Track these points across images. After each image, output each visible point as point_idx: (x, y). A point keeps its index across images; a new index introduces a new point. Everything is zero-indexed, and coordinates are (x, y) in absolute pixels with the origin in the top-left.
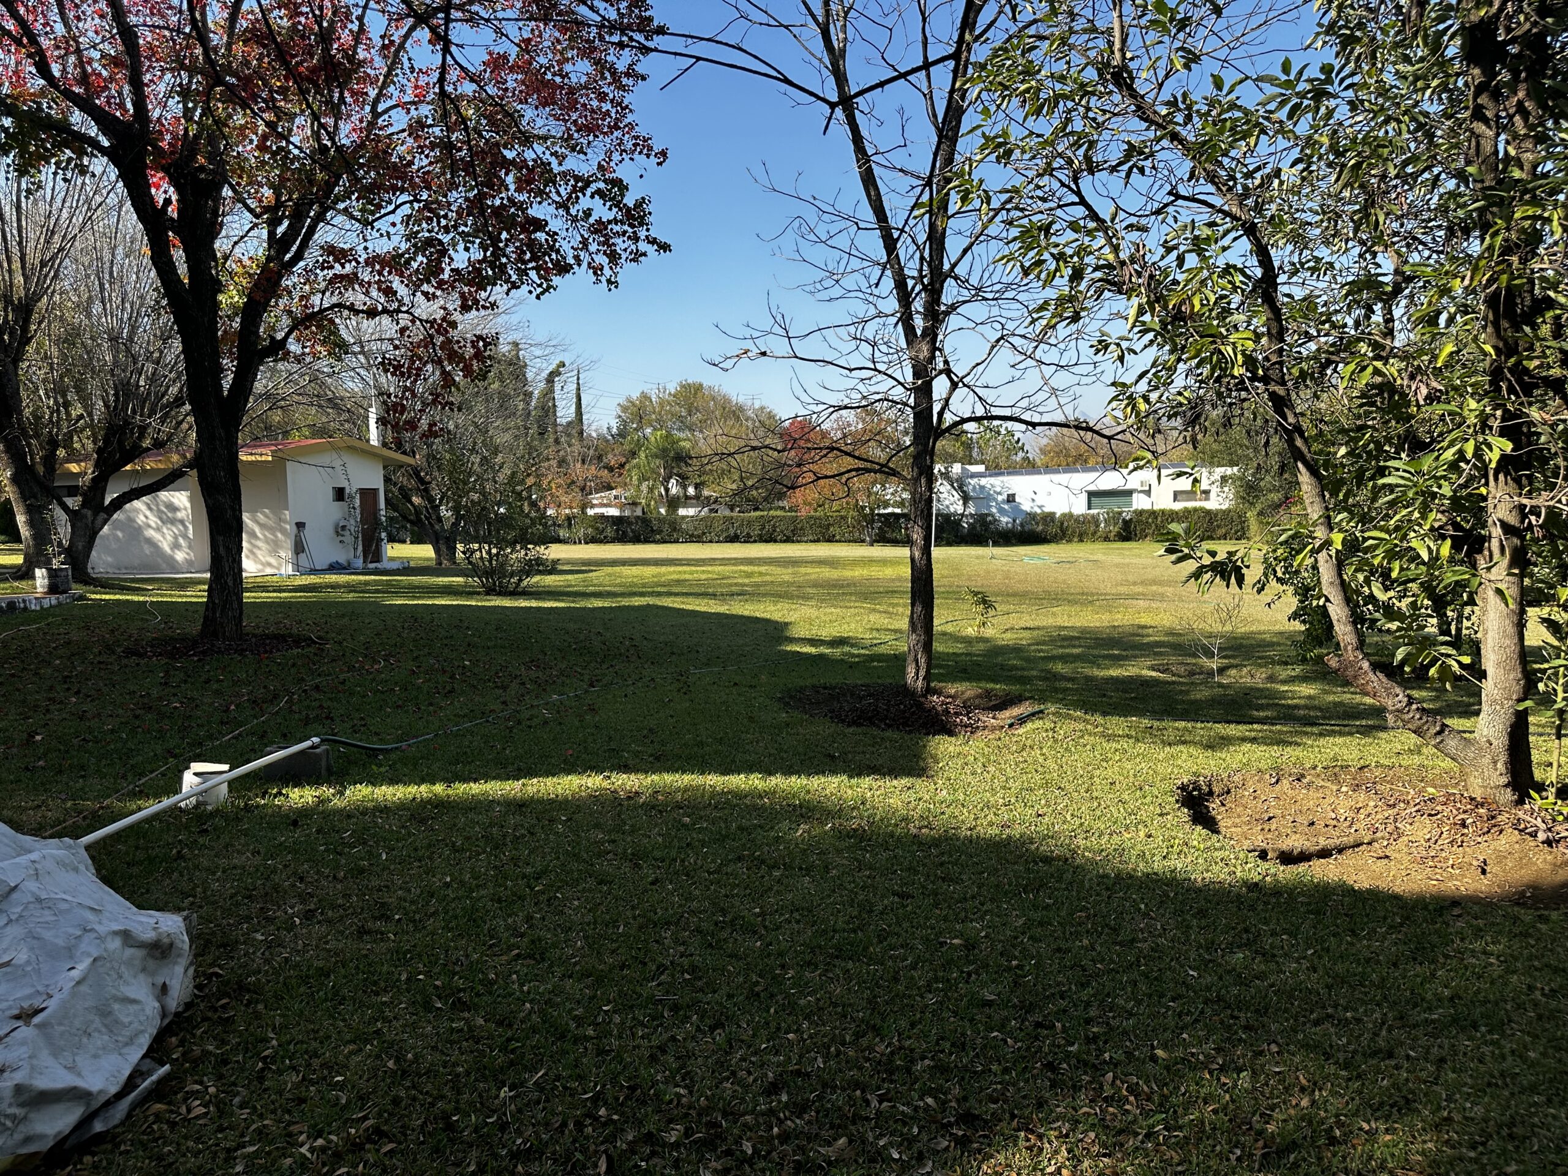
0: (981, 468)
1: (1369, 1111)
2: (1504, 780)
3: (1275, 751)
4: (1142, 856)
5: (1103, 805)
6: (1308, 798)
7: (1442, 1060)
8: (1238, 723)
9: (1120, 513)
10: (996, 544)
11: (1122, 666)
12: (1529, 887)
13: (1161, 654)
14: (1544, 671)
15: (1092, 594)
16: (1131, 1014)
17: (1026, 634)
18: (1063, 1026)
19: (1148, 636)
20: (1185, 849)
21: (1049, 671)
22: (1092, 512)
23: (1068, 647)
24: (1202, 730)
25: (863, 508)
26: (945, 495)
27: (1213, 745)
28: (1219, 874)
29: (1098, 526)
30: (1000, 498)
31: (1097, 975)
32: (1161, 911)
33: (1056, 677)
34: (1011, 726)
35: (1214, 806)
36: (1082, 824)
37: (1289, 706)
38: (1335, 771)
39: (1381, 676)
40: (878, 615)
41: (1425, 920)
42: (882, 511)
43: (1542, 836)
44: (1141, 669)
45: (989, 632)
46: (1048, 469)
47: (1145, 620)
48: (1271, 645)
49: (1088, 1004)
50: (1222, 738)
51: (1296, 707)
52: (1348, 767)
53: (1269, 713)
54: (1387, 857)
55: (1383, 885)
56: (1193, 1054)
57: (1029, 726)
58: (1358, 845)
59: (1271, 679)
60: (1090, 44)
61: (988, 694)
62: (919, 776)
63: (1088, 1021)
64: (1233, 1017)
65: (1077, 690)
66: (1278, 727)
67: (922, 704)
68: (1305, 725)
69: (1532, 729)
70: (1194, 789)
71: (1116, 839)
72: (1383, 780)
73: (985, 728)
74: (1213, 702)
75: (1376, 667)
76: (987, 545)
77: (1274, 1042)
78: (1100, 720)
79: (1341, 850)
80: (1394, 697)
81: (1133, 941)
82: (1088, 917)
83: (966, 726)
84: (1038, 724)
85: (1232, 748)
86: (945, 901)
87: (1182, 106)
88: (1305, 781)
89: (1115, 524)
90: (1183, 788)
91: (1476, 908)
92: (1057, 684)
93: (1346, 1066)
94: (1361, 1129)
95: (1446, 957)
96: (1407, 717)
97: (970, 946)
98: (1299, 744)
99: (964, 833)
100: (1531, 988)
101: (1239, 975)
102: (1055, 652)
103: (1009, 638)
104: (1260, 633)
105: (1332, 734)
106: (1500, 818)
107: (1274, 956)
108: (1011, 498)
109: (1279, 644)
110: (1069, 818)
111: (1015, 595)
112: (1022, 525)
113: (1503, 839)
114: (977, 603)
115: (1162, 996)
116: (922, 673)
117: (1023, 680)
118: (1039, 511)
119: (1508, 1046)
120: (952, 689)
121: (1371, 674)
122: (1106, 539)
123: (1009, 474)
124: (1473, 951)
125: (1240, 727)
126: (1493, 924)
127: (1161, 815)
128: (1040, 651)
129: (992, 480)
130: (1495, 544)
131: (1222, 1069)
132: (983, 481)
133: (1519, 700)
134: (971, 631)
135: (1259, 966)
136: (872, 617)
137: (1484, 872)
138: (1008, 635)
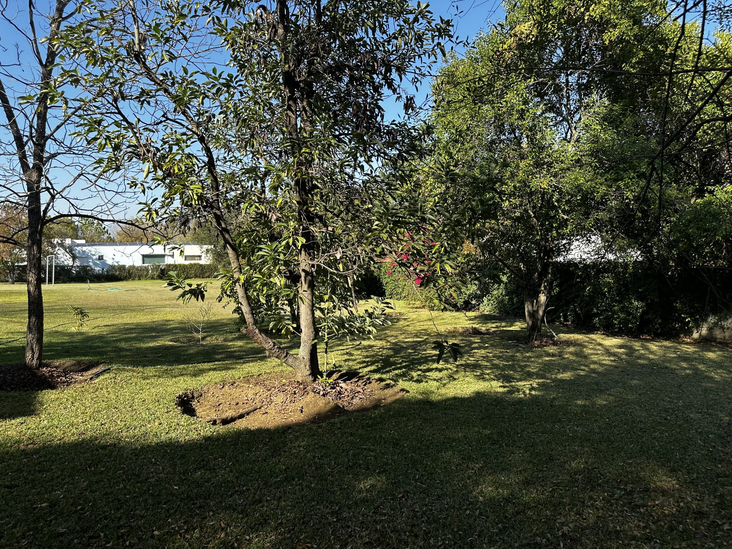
0: (83, 242)
1: (250, 530)
2: (309, 372)
3: (224, 373)
4: (156, 435)
5: (138, 412)
6: (236, 392)
7: (280, 498)
8: (208, 362)
9: (159, 266)
10: (92, 281)
11: (155, 341)
12: (317, 414)
13: (176, 333)
14: (321, 328)
15: (143, 306)
16: (143, 517)
17: (106, 329)
18: (105, 534)
19: (170, 325)
20: (177, 427)
21: (117, 347)
22: (145, 265)
23: (129, 334)
24: (191, 367)
25: (7, 262)
26: (61, 255)
27: (195, 374)
28: (194, 436)
29: (148, 272)
30: (94, 257)
31: (127, 502)
32: (163, 460)
33: (121, 350)
34: (91, 379)
35: (194, 403)
36: (125, 425)
37: (232, 352)
38: (247, 379)
39: (263, 335)
40: (13, 324)
41: (278, 438)
42: (21, 264)
43: (321, 393)
44: (166, 342)
45: (84, 329)
46: (121, 243)
47: (169, 317)
48: (226, 325)
49: (120, 519)
50: (200, 370)
51: (235, 351)
52: (253, 376)
53: (223, 356)
54: (266, 413)
55: (263, 426)
56: (173, 528)
57: (101, 377)
58: (255, 410)
59: (225, 340)
60: (123, 38)
61: (79, 363)
62: (30, 415)
63: (119, 528)
64: (193, 504)
65: (131, 355)
66: (226, 362)
67: (36, 373)
68: (238, 359)
69: (318, 351)
70: (185, 397)
71: (143, 428)
72: (267, 379)
73: (75, 382)
74: (198, 353)
75: (261, 331)
76: (87, 283)
77: (211, 510)
78: (141, 369)
79: (248, 414)
80: (268, 344)
81: (147, 478)
82: (124, 473)
83: (64, 382)
84: (107, 376)
85: (204, 375)
86: (39, 483)
87: (170, 78)
88: (235, 385)
89: (157, 271)
90: (180, 397)
91: (297, 428)
92: (121, 354)
93: (242, 512)
94: (246, 540)
95: (285, 452)
96: (273, 351)
97: (53, 505)
98: (233, 368)
99: (56, 442)
100: (314, 457)
101: (198, 483)
102: (121, 337)
103: (95, 332)
104: (222, 320)
105: (248, 362)
106: (308, 388)
107: (215, 469)
108: (101, 258)
109: (229, 324)
110: (119, 422)
111: (101, 309)
112: (107, 271)
113: (309, 397)
114: (77, 314)
115: (160, 503)
116: (36, 356)
117: (101, 354)
118: (116, 264)
119: (305, 484)
120: (57, 363)
121: (259, 335)
122: (153, 278)
123: (99, 245)
124: (295, 447)
125: (209, 364)
126: (303, 433)
127: (167, 412)
128: (114, 337)
129: (90, 248)
130: (303, 278)
131: (187, 531)
132: (84, 249)
133: (313, 340)
134: (74, 329)
135: (208, 475)
136: (9, 326)
137: (302, 412)
138: (96, 330)
